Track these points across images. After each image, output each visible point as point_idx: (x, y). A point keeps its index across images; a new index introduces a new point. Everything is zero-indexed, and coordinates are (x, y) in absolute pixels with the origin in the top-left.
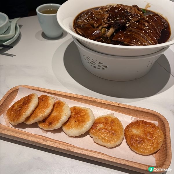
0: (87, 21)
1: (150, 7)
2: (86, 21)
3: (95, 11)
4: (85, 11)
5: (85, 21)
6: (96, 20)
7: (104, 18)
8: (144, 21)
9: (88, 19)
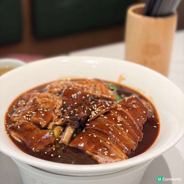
0: (29, 117)
1: (124, 79)
2: (27, 117)
3: (39, 95)
4: (24, 94)
5: (25, 116)
6: (43, 115)
7: (55, 108)
8: (116, 112)
9: (28, 112)
